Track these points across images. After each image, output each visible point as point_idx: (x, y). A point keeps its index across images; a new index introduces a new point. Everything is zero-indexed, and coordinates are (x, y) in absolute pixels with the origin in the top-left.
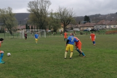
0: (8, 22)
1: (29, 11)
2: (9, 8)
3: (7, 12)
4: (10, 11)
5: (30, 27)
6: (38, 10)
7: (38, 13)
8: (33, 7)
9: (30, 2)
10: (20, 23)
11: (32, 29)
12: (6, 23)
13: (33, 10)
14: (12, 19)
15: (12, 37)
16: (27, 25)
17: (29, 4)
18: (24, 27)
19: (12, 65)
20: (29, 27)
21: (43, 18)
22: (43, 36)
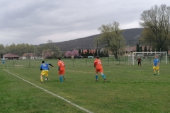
0: (113, 42)
1: (142, 25)
2: (115, 23)
3: (112, 28)
4: (117, 27)
5: (143, 49)
6: (157, 22)
7: (156, 27)
8: (149, 19)
9: (145, 12)
10: (130, 43)
11: (145, 50)
12: (111, 44)
13: (148, 24)
14: (119, 38)
15: (118, 62)
16: (138, 46)
17: (142, 15)
18: (134, 48)
19: (122, 101)
20: (141, 48)
21: (163, 34)
22: (162, 61)
